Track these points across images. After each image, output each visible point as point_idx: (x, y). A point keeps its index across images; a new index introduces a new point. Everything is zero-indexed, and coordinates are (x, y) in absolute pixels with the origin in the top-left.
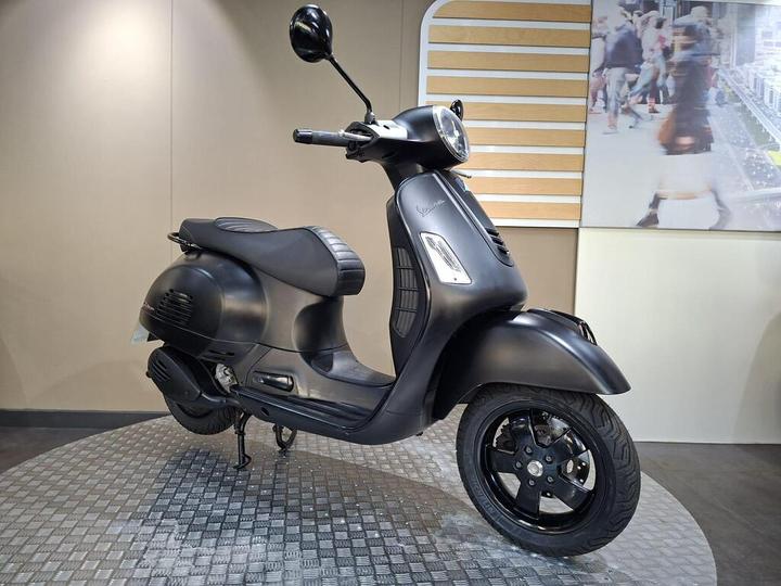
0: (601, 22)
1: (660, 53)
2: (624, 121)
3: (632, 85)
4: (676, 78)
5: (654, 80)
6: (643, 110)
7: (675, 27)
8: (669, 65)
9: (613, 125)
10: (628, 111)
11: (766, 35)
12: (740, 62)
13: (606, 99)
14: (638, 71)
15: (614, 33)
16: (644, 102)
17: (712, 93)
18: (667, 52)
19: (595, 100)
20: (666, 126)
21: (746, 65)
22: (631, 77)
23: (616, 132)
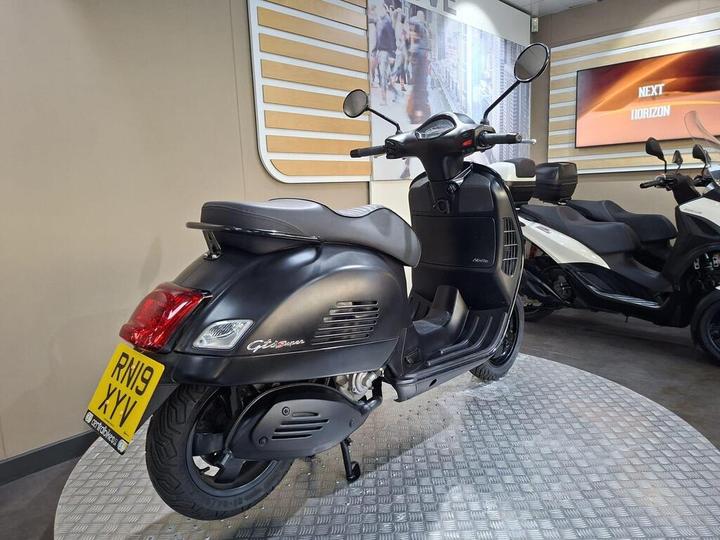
0: (373, 9)
1: (404, 43)
2: (390, 95)
3: (392, 66)
4: (413, 65)
5: (403, 65)
6: (398, 87)
7: (410, 24)
8: (409, 53)
9: (384, 99)
10: (391, 87)
11: (449, 40)
12: (440, 59)
13: (379, 76)
14: (394, 56)
15: (381, 21)
16: (398, 82)
17: (429, 78)
18: (408, 43)
19: (374, 77)
20: (410, 101)
21: (442, 61)
22: (392, 60)
23: (386, 104)
